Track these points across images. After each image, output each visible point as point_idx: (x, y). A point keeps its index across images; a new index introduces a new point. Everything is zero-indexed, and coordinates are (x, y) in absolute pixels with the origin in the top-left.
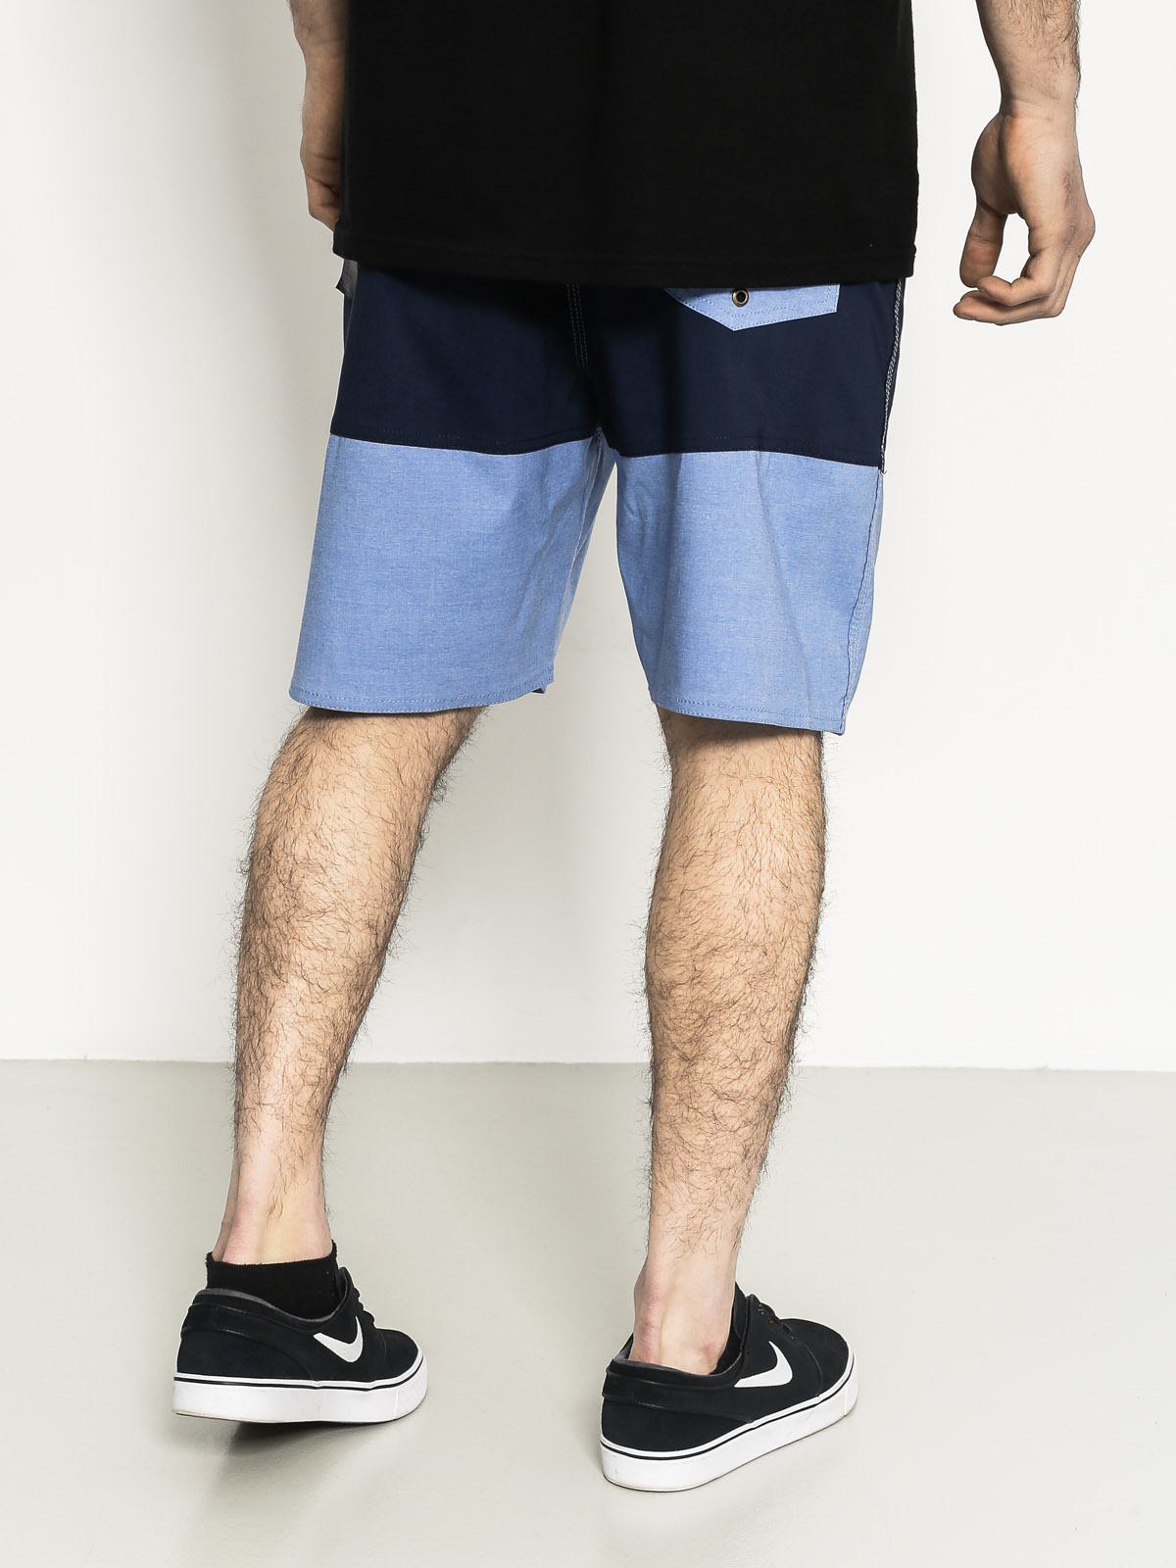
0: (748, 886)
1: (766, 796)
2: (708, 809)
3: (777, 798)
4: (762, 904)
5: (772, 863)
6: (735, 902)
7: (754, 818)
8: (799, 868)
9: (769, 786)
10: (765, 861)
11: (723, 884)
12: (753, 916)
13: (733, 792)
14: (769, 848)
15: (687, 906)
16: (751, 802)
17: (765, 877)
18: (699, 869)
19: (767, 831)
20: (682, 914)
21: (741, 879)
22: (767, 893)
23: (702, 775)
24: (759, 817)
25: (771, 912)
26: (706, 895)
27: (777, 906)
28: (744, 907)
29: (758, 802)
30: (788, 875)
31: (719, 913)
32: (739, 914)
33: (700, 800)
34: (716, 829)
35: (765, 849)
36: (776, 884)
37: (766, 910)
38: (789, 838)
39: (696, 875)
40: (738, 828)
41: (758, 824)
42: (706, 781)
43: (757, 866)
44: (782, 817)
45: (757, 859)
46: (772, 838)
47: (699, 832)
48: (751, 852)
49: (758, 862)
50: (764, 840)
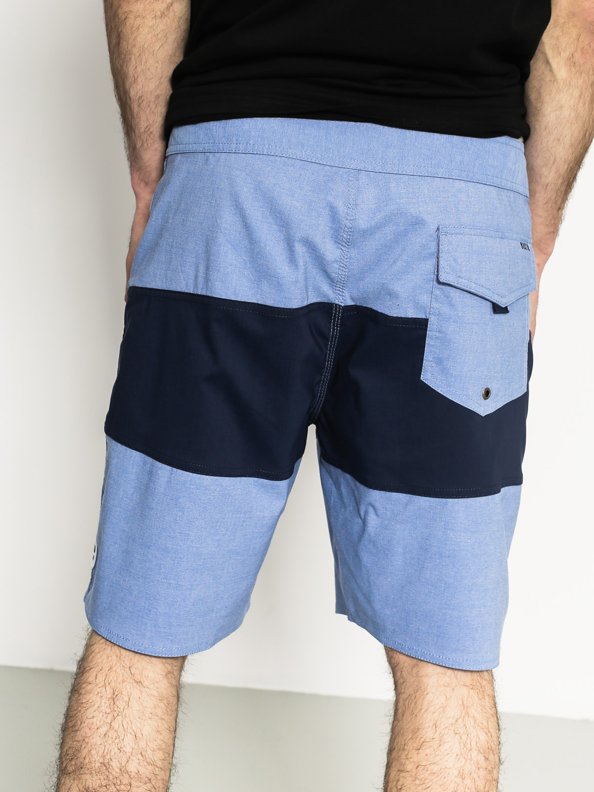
0: (464, 761)
1: (470, 698)
2: (432, 709)
3: (476, 699)
4: (473, 772)
5: (478, 744)
6: (456, 773)
7: (463, 714)
8: (492, 744)
9: (471, 691)
10: (473, 743)
11: (447, 761)
12: (468, 781)
13: (448, 697)
14: (476, 734)
15: (421, 776)
16: (460, 702)
17: (474, 753)
18: (428, 751)
19: (472, 722)
20: (417, 782)
21: (459, 757)
22: (476, 764)
23: (426, 686)
24: (467, 713)
25: (479, 777)
26: (436, 768)
27: (482, 772)
28: (462, 776)
29: (465, 702)
30: (487, 751)
31: (445, 780)
32: (459, 780)
33: (426, 703)
34: (438, 723)
35: (473, 734)
36: (481, 758)
37: (476, 776)
38: (486, 724)
39: (426, 755)
40: (454, 721)
41: (467, 718)
42: (429, 690)
43: (468, 746)
44: (480, 711)
45: (468, 741)
46: (476, 726)
47: (427, 725)
48: (464, 737)
49: (469, 743)
50: (472, 728)
